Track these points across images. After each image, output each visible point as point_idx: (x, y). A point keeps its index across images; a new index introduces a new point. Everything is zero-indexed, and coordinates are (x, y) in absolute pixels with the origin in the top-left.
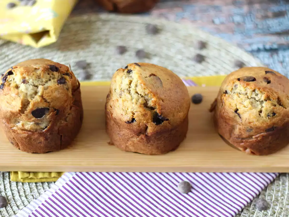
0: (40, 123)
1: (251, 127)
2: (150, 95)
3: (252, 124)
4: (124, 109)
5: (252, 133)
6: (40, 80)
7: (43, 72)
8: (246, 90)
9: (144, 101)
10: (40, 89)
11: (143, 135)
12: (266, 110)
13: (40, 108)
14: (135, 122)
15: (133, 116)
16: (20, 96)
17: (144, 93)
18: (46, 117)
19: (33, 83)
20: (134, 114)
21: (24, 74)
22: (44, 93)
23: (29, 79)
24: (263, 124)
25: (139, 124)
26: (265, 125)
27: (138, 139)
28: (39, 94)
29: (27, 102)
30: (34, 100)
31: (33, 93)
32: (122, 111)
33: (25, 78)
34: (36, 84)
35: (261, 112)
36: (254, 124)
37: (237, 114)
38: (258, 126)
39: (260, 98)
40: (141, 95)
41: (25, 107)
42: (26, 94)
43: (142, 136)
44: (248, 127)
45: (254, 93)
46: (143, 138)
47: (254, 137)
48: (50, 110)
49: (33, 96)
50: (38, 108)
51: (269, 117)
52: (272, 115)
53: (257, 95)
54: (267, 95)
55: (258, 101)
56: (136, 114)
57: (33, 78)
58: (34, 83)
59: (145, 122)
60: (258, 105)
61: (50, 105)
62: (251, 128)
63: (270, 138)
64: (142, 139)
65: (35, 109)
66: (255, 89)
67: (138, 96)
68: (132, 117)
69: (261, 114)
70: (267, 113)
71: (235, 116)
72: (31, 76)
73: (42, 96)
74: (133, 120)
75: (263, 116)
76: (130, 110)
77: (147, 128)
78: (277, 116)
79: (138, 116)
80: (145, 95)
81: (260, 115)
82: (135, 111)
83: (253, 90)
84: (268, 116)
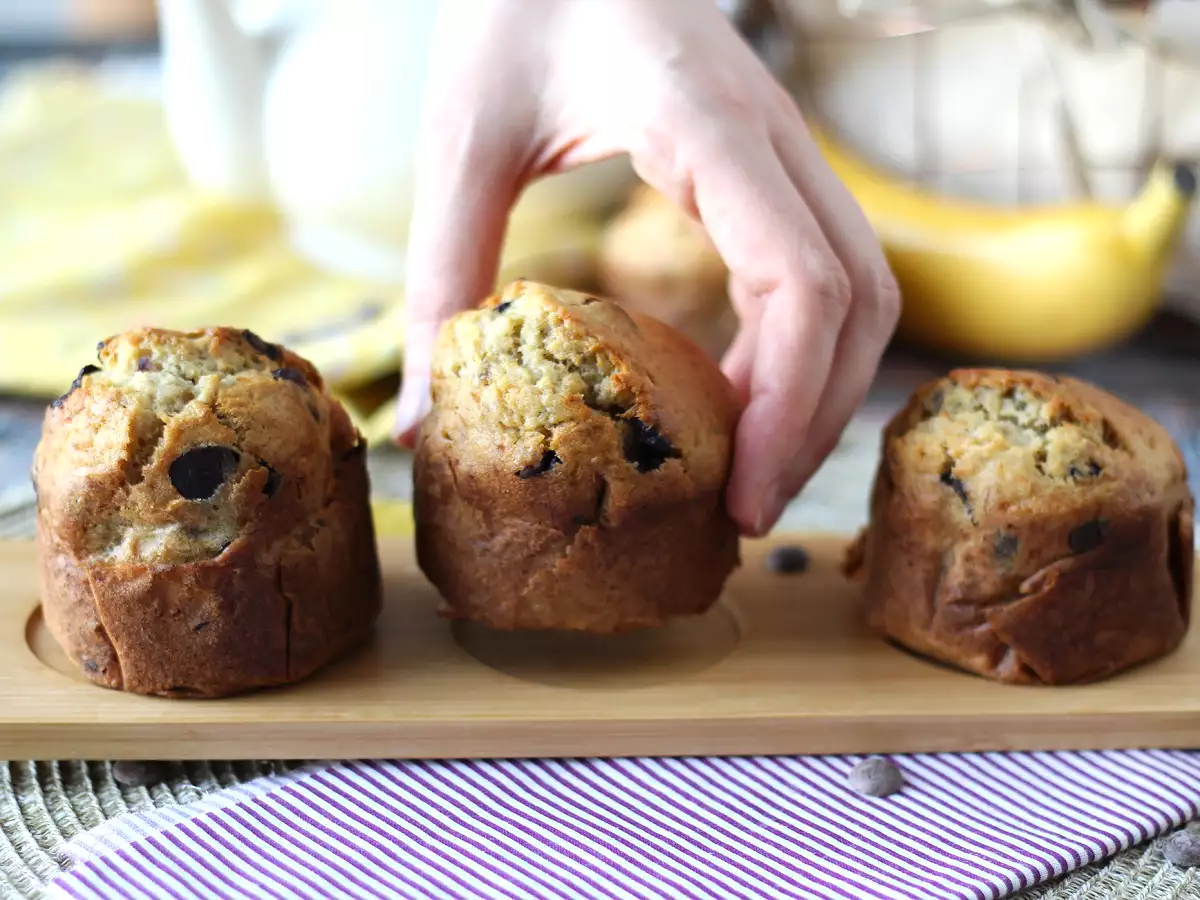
0: (203, 525)
1: (1010, 526)
2: (601, 358)
3: (1013, 508)
4: (506, 421)
5: (1014, 565)
6: (206, 363)
7: (216, 338)
8: (976, 397)
9: (583, 382)
10: (205, 386)
11: (587, 527)
12: (1064, 450)
13: (203, 445)
14: (556, 466)
15: (547, 444)
16: (126, 403)
17: (579, 353)
18: (226, 493)
19: (179, 368)
20: (548, 434)
21: (146, 339)
22: (220, 394)
23: (164, 355)
24: (1054, 505)
25: (573, 473)
26: (1063, 509)
27: (568, 549)
28: (202, 397)
29: (152, 428)
30: (179, 417)
31: (178, 396)
32: (501, 431)
33: (149, 353)
34: (191, 372)
35: (1042, 457)
36: (1019, 508)
37: (951, 489)
38: (1036, 515)
39: (1033, 416)
40: (565, 362)
41: (145, 450)
42: (152, 397)
43: (586, 533)
44: (999, 533)
45: (1008, 401)
46: (589, 540)
47: (1025, 587)
48: (243, 464)
49: (178, 403)
50: (195, 445)
51: (1079, 478)
52: (1086, 469)
53: (1022, 406)
54: (1062, 405)
55: (1025, 427)
56: (557, 433)
57: (178, 352)
58: (183, 368)
59: (594, 460)
60: (1029, 438)
61: (243, 439)
62: (1012, 533)
63: (1090, 584)
64: (585, 545)
65: (182, 450)
66: (1011, 386)
67: (555, 368)
68: (542, 445)
69: (1043, 465)
70: (1068, 459)
71: (943, 503)
72: (170, 346)
73: (212, 405)
74: (548, 457)
75: (1054, 473)
76: (530, 422)
77: (602, 489)
78: (1107, 478)
79: (565, 440)
80: (584, 360)
81: (1039, 467)
82: (552, 420)
83: (1005, 389)
84: (1073, 472)
